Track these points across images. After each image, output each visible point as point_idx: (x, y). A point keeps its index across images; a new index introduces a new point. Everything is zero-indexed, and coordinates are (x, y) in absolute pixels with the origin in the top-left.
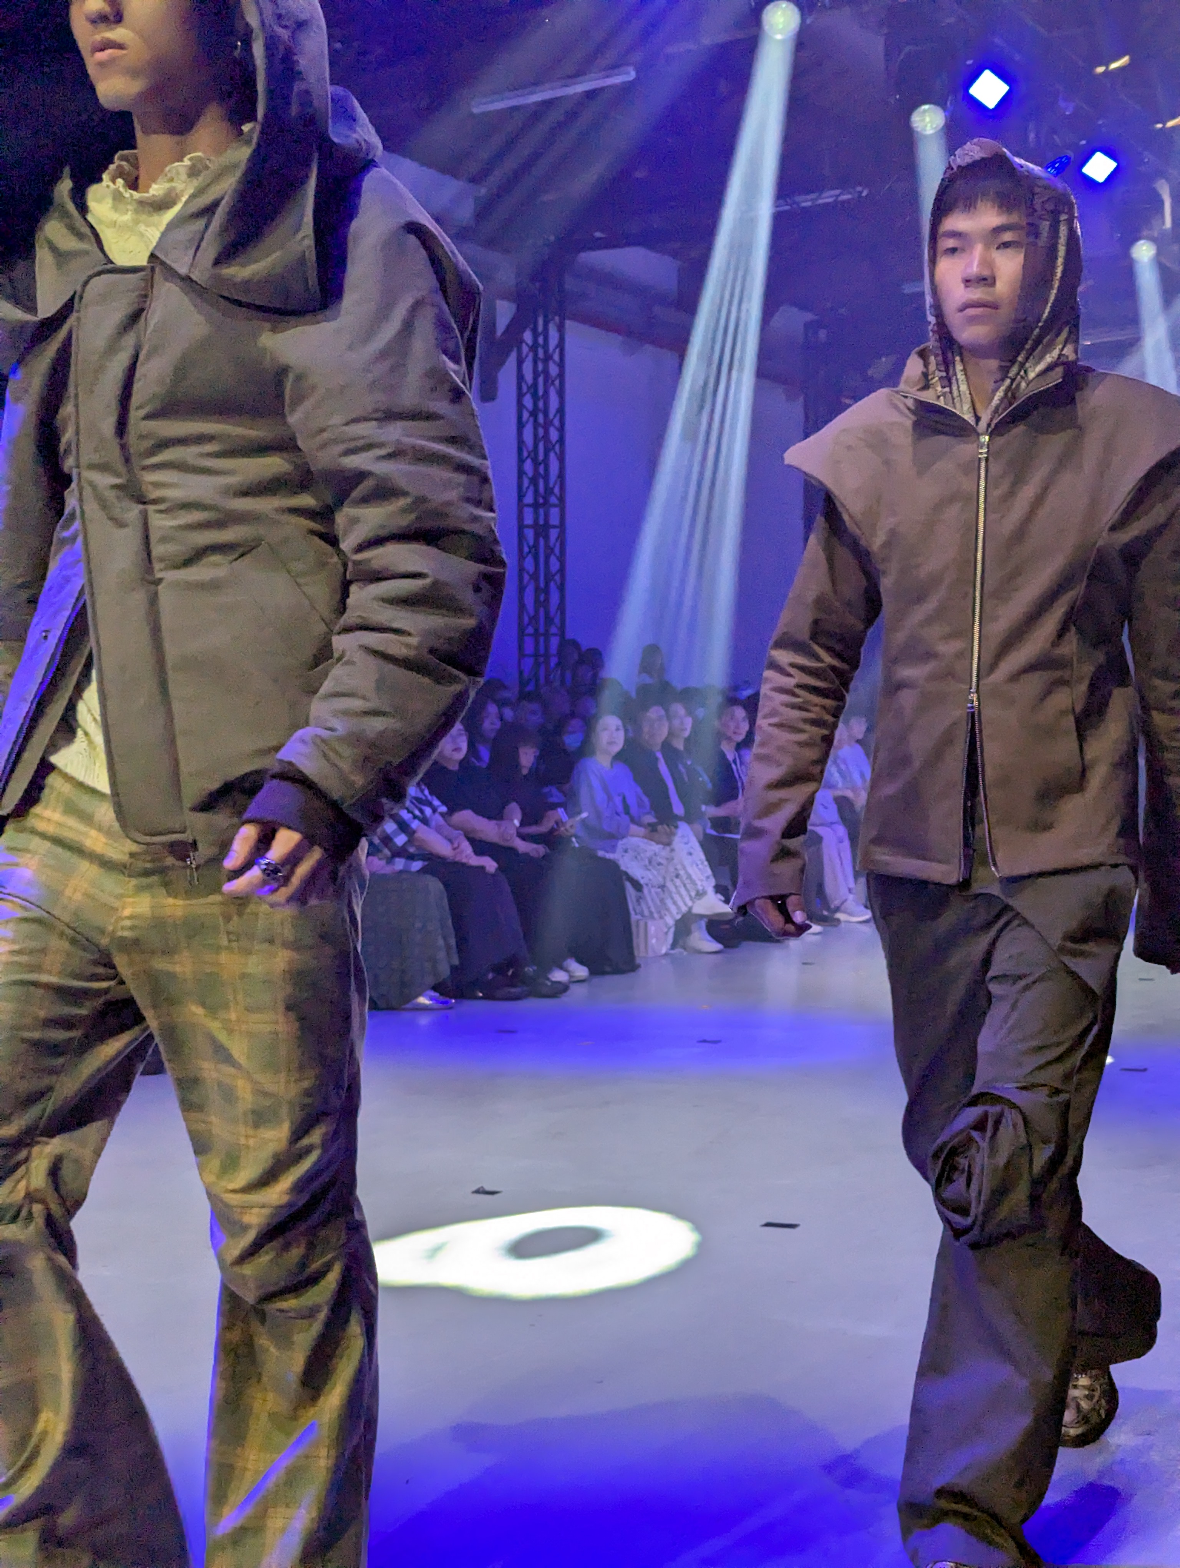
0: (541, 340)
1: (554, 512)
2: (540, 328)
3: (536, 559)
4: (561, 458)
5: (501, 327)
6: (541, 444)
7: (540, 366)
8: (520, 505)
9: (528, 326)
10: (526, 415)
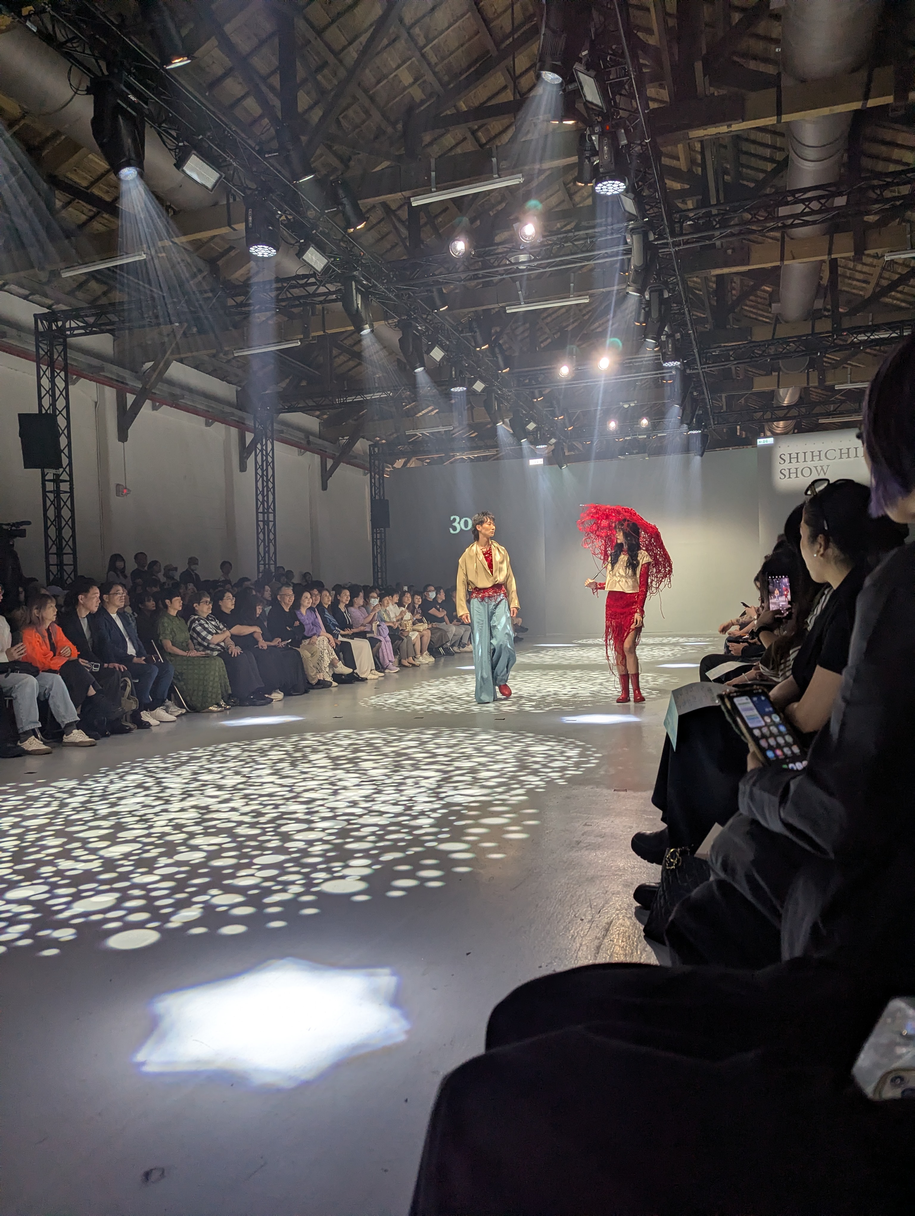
1: (271, 516)
2: (264, 443)
3: (264, 534)
4: (274, 494)
5: (248, 441)
6: (265, 489)
7: (264, 458)
8: (257, 513)
9: (259, 442)
10: (259, 477)
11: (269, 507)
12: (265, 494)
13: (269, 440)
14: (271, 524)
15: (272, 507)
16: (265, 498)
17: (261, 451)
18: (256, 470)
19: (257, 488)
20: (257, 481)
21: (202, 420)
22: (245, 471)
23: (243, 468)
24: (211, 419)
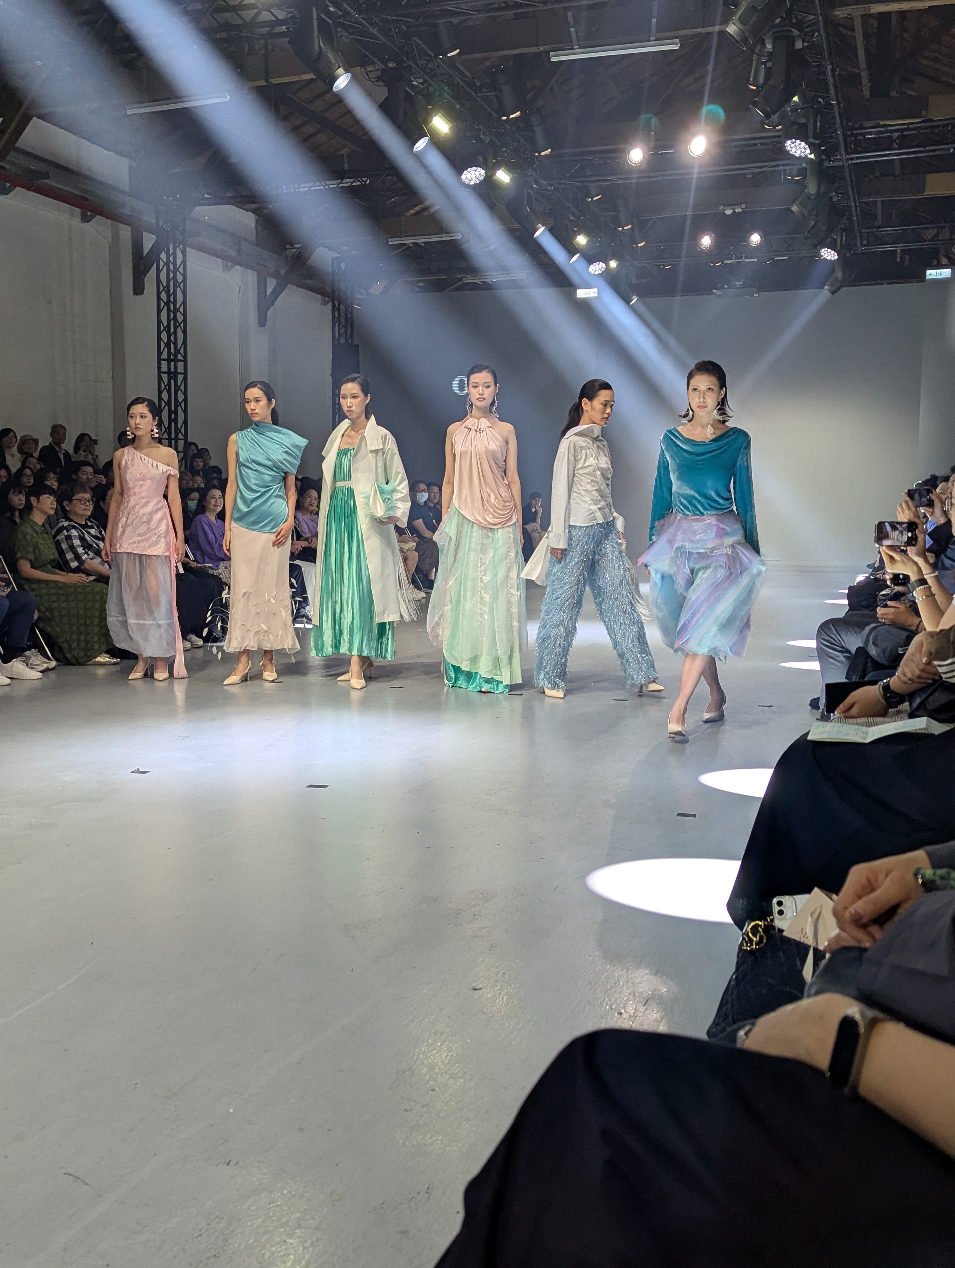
0: (171, 259)
1: (180, 365)
2: (171, 252)
3: (169, 392)
4: (185, 332)
6: (172, 323)
7: (171, 275)
8: (159, 360)
9: (164, 249)
10: (162, 304)
11: (177, 351)
12: (172, 331)
13: (179, 246)
14: (180, 377)
15: (182, 351)
16: (172, 338)
17: (167, 264)
18: (159, 293)
19: (159, 322)
20: (159, 311)
21: (76, 211)
22: (142, 293)
23: (138, 289)
24: (89, 211)
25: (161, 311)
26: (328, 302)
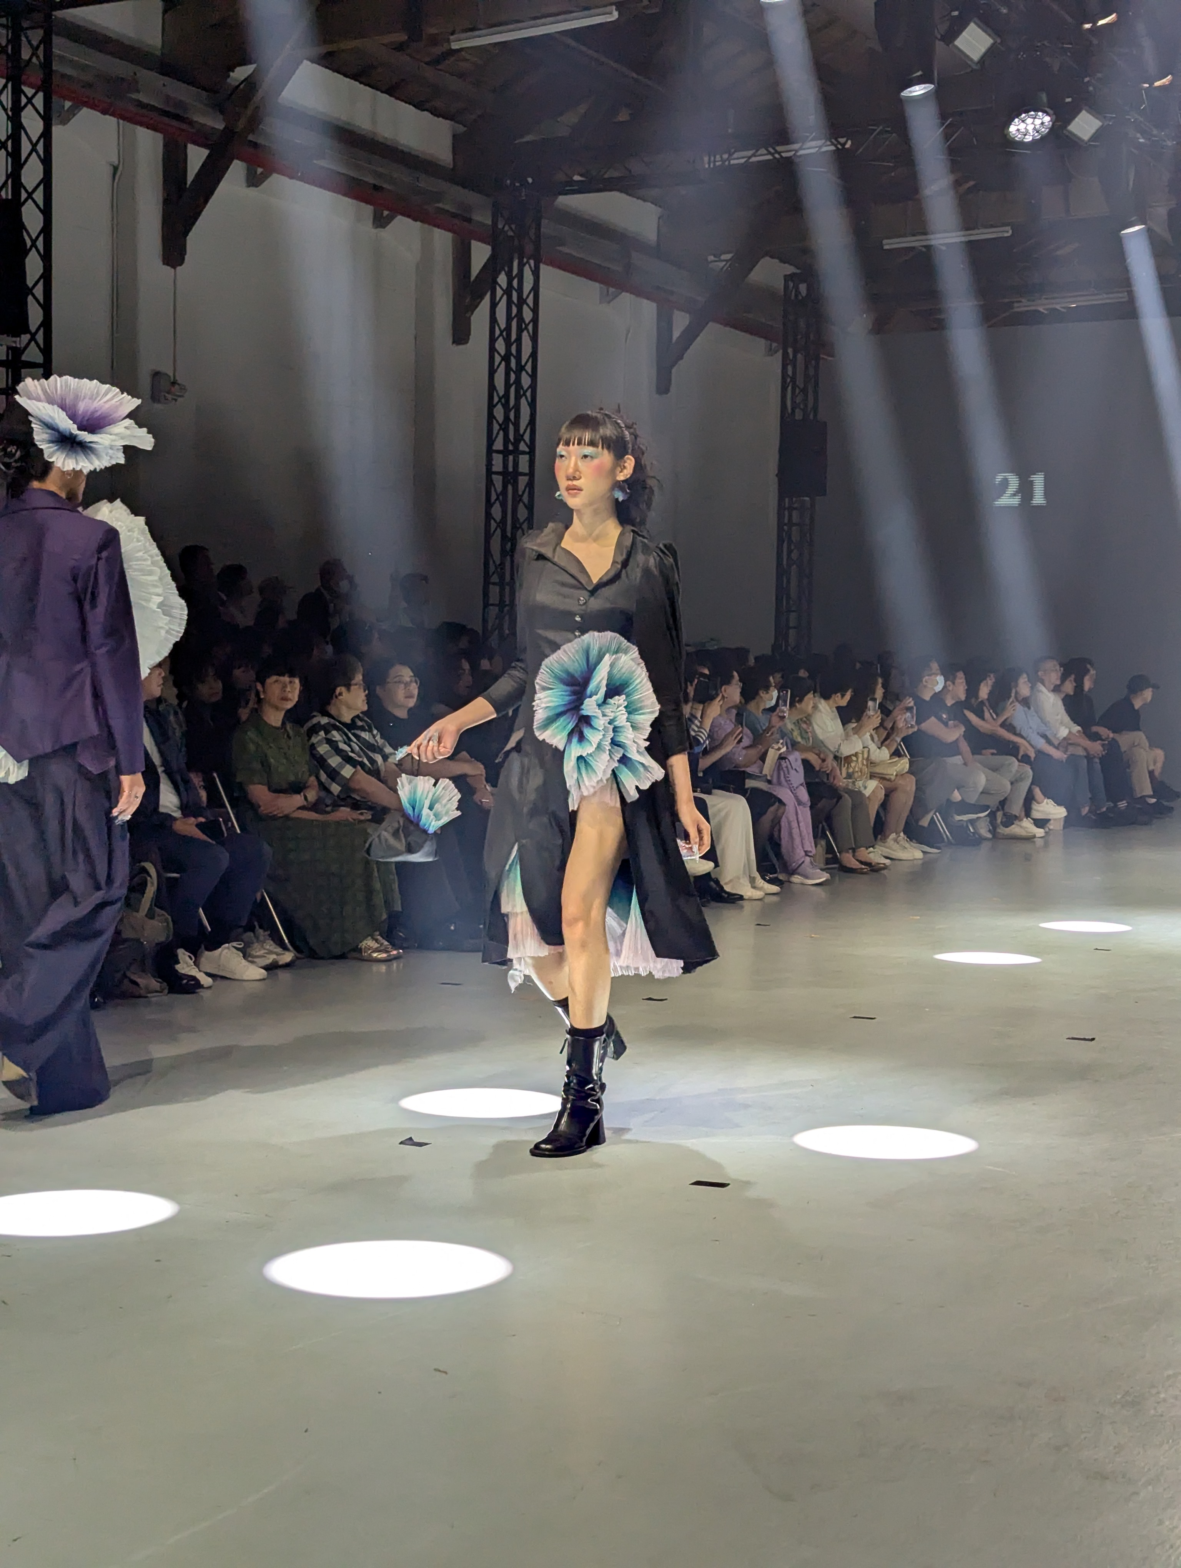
0: (515, 283)
1: (524, 460)
2: (516, 271)
3: (504, 505)
4: (533, 405)
5: (475, 269)
6: (513, 389)
7: (514, 310)
8: (490, 451)
9: (503, 269)
10: (498, 359)
11: (519, 438)
12: (512, 403)
13: (527, 262)
14: (523, 481)
15: (527, 437)
16: (512, 415)
17: (508, 292)
18: (493, 340)
19: (492, 387)
20: (492, 372)
21: (368, 210)
22: (465, 342)
23: (461, 335)
24: (387, 209)
25: (496, 371)
26: (776, 352)
